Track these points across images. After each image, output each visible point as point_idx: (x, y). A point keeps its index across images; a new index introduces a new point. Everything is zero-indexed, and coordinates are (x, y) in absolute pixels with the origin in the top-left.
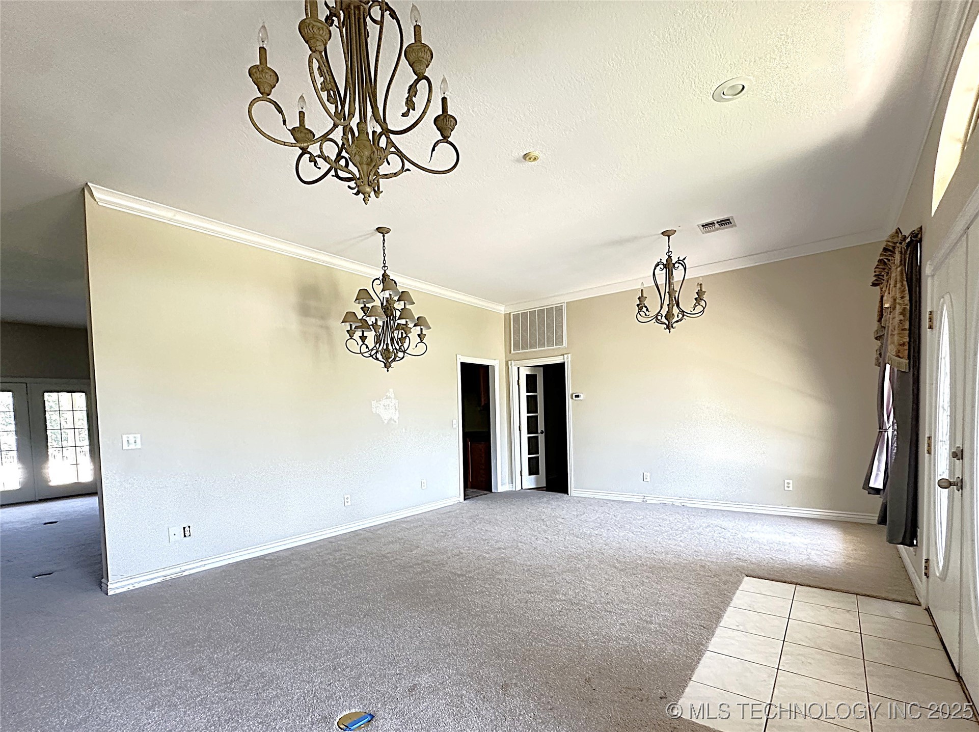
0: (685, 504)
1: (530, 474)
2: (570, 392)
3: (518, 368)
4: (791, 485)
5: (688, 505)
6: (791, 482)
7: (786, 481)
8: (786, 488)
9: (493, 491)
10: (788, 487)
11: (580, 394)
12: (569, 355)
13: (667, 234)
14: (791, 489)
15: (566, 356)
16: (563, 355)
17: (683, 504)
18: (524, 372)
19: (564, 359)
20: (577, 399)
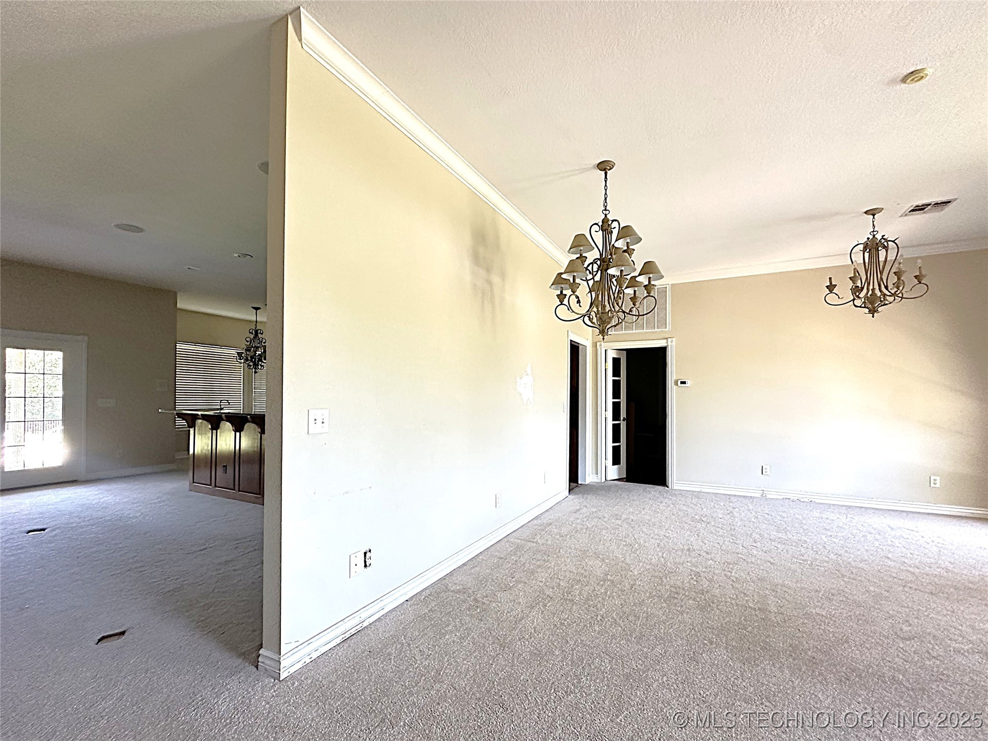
0: (813, 500)
1: (614, 464)
2: (675, 378)
3: (606, 350)
4: (938, 482)
5: (817, 501)
6: (938, 478)
7: (932, 478)
8: (932, 485)
9: (579, 483)
10: (935, 484)
11: (686, 381)
12: (674, 339)
13: (872, 212)
14: (938, 485)
15: (670, 340)
16: (667, 339)
17: (810, 500)
18: (612, 355)
19: (667, 343)
20: (683, 385)
